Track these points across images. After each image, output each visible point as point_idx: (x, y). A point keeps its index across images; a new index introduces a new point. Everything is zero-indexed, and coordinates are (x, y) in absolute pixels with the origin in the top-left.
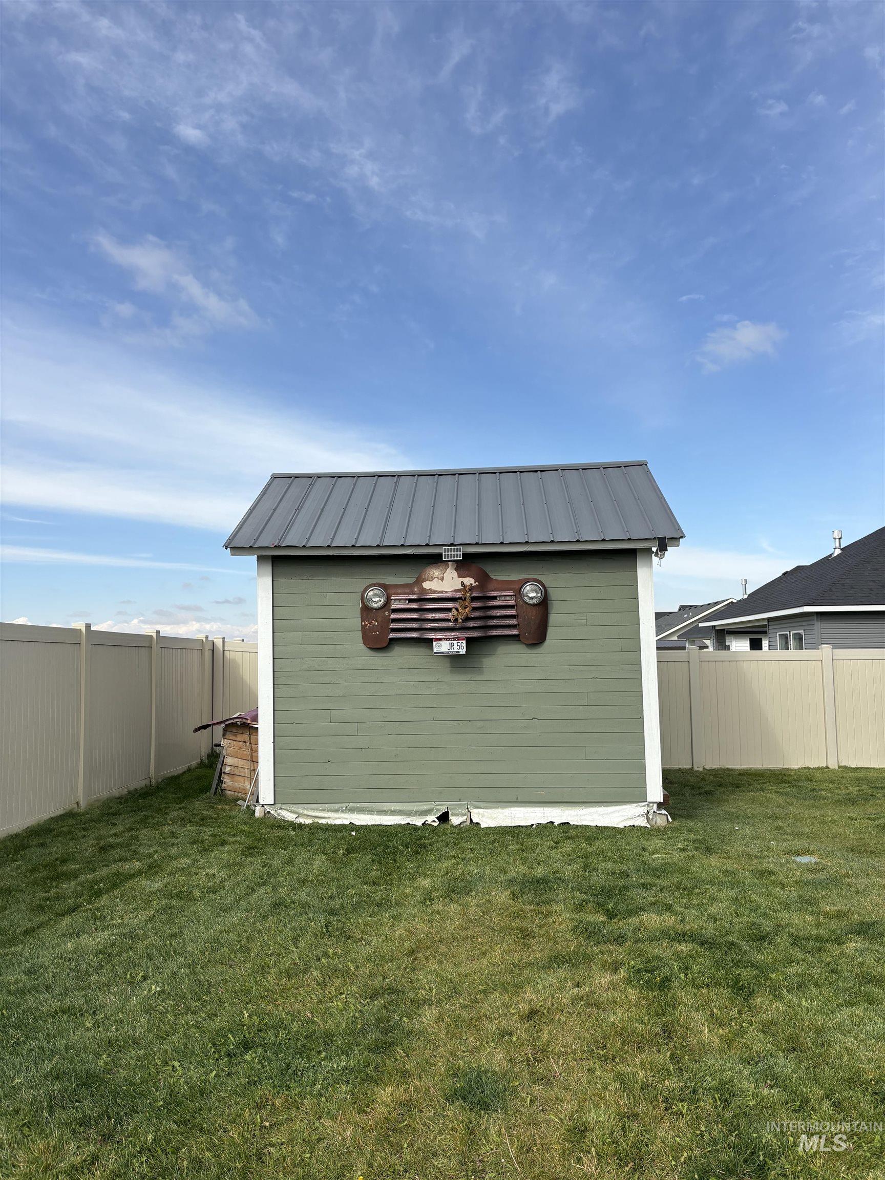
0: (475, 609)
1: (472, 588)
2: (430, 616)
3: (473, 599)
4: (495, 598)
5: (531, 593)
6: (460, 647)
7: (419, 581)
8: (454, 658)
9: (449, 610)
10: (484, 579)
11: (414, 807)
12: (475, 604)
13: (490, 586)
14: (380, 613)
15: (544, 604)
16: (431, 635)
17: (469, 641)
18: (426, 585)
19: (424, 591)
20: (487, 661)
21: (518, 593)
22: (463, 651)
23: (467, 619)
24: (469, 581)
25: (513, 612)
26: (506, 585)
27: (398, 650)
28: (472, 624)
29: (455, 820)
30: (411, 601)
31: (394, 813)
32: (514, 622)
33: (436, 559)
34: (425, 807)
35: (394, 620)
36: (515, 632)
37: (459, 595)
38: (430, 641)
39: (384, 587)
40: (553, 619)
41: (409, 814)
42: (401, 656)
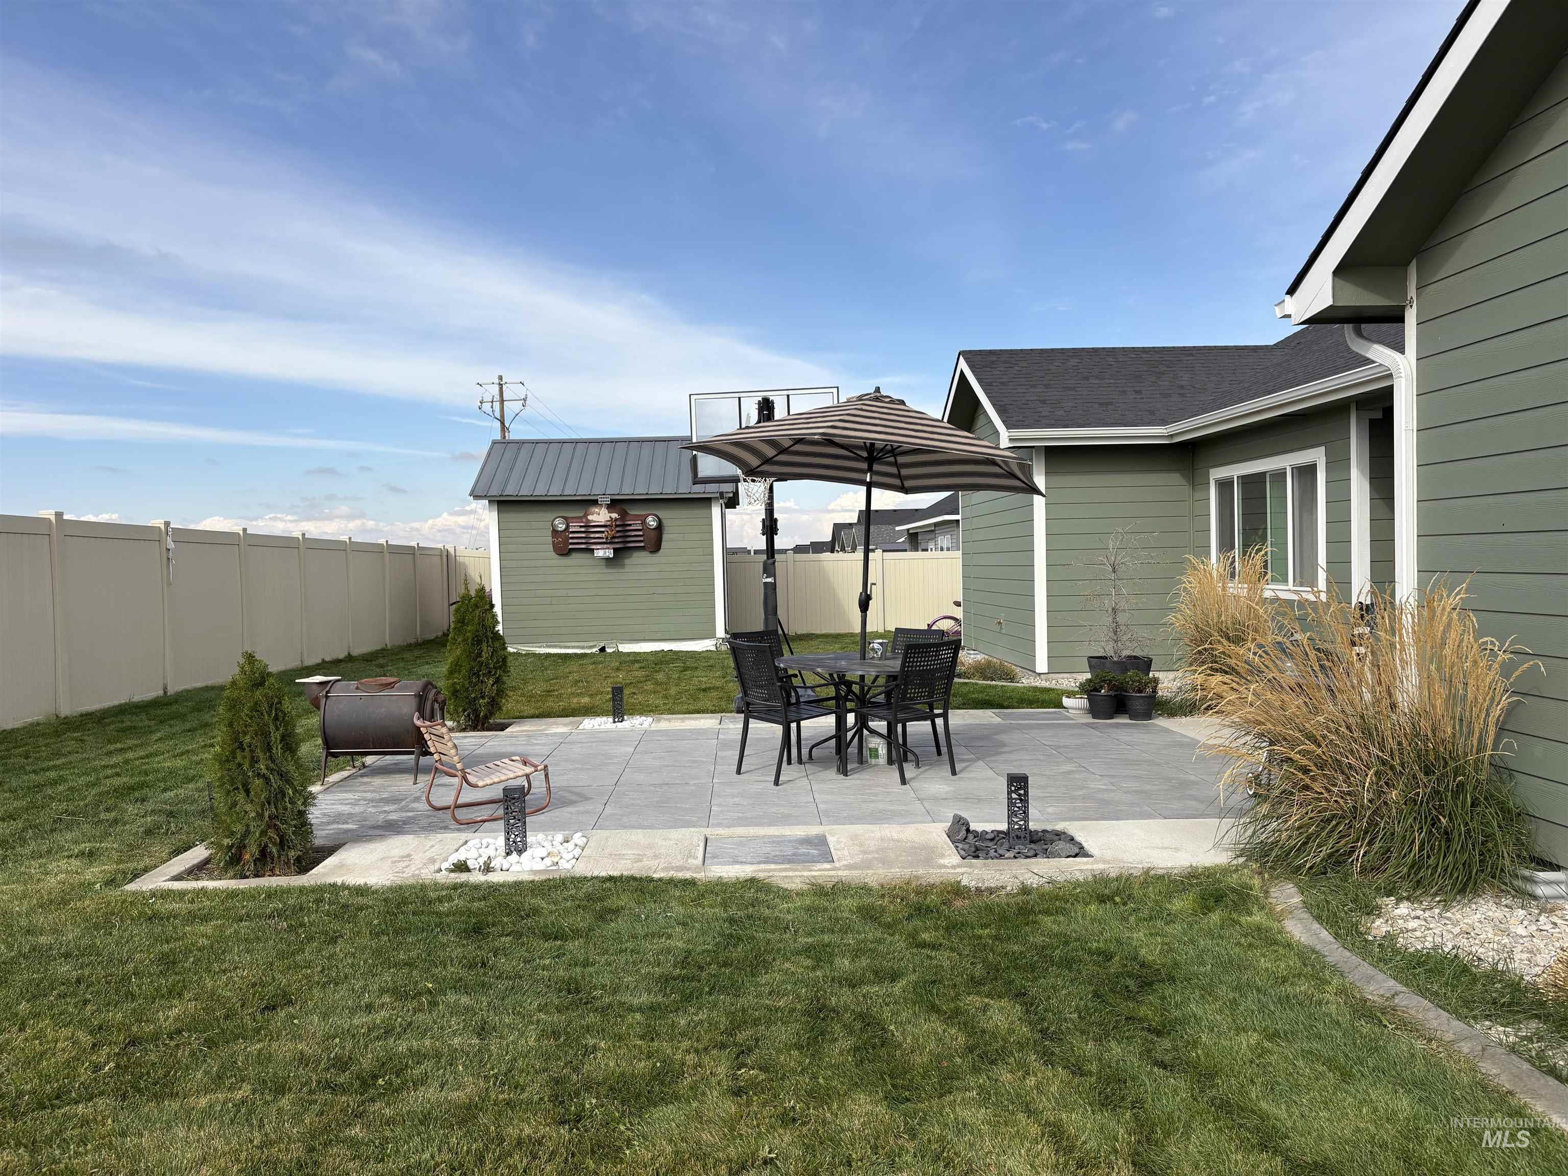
0: (618, 532)
1: (616, 520)
2: (592, 535)
3: (617, 526)
4: (630, 525)
5: (652, 522)
6: (610, 553)
7: (586, 515)
8: (607, 559)
9: (603, 532)
10: (624, 514)
11: (586, 644)
12: (618, 529)
13: (628, 518)
14: (563, 534)
15: (660, 528)
16: (594, 547)
17: (615, 550)
18: (590, 517)
19: (589, 521)
20: (627, 561)
21: (644, 522)
22: (611, 556)
23: (613, 537)
24: (615, 515)
25: (641, 533)
26: (637, 517)
27: (574, 555)
28: (616, 540)
29: (609, 650)
30: (581, 527)
31: (573, 647)
32: (642, 539)
33: (595, 503)
34: (591, 644)
35: (572, 538)
36: (642, 544)
37: (609, 523)
38: (593, 550)
39: (565, 518)
40: (665, 537)
41: (583, 648)
42: (576, 558)
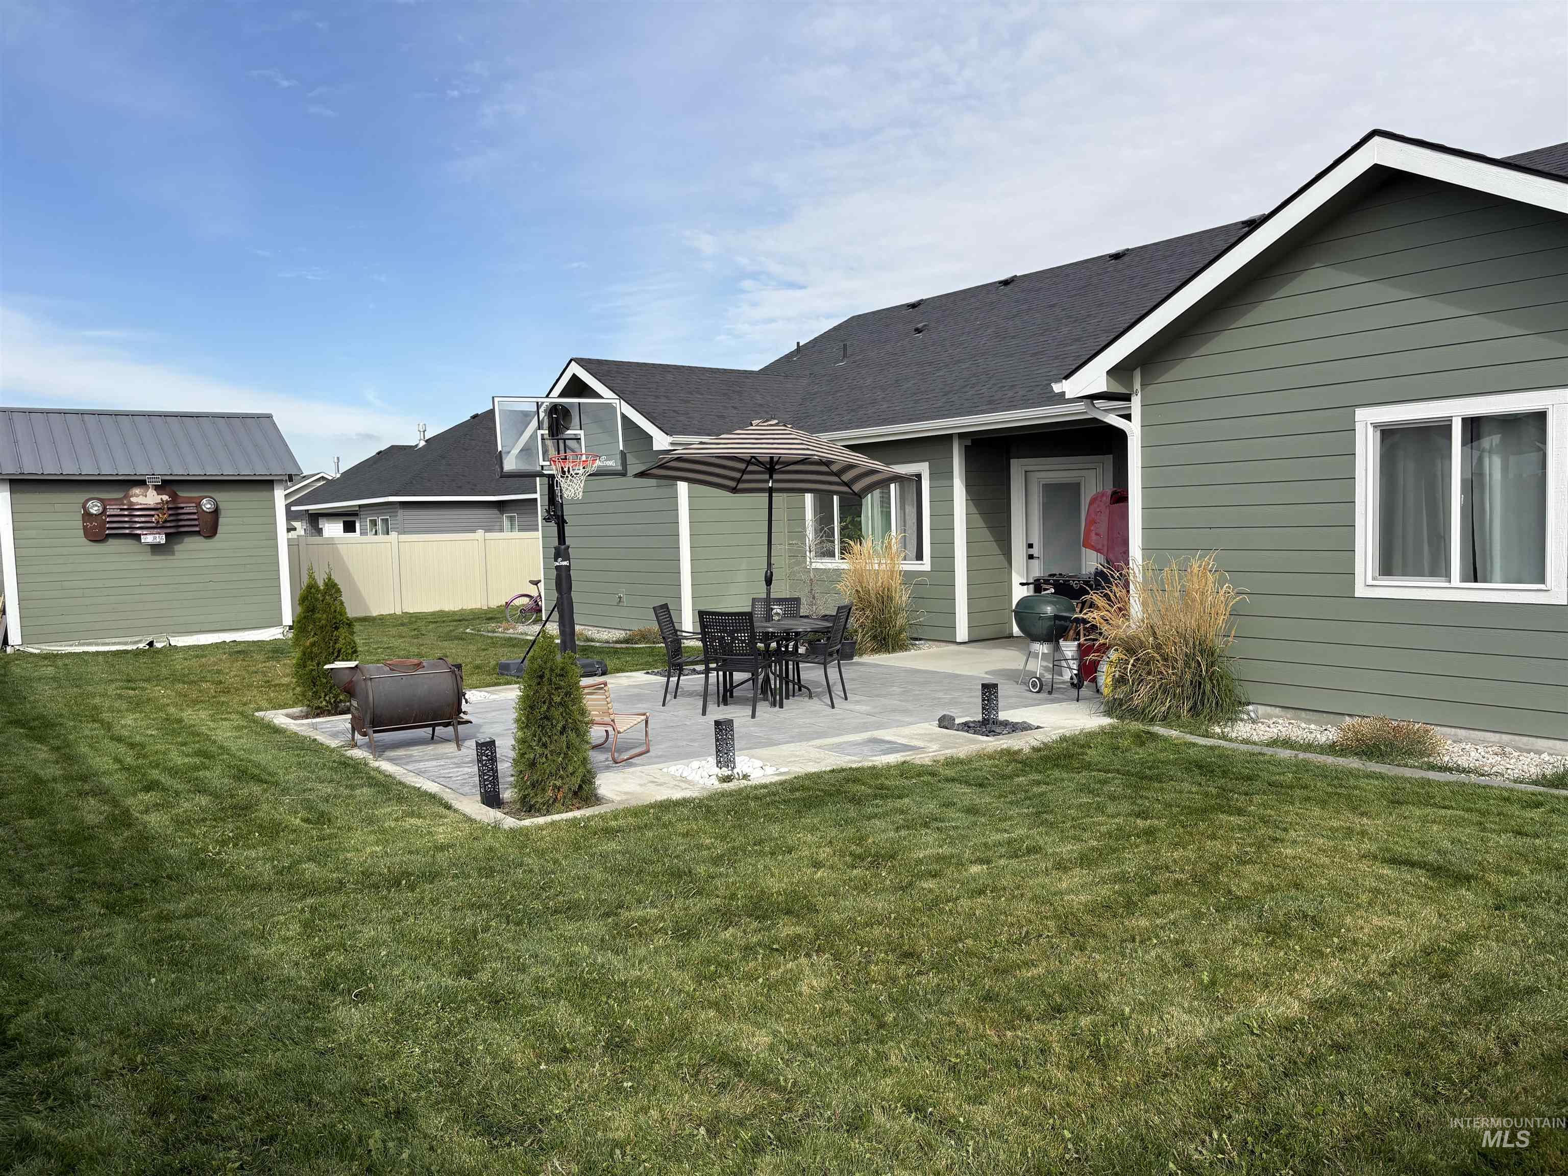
0: (170, 515)
1: (167, 502)
2: (137, 519)
3: (169, 509)
4: (183, 508)
5: (207, 506)
6: (161, 539)
7: (127, 497)
8: (156, 546)
9: (153, 516)
10: (174, 497)
11: (129, 640)
12: (170, 512)
13: (179, 500)
14: (99, 517)
15: (216, 512)
16: (138, 532)
17: (167, 535)
18: (133, 499)
19: (132, 503)
20: (177, 548)
21: (199, 505)
22: (163, 541)
23: (166, 521)
24: (165, 498)
25: (195, 517)
26: (190, 500)
27: (111, 541)
28: (168, 525)
29: (158, 645)
30: (122, 509)
31: (114, 644)
32: (196, 523)
33: (142, 483)
34: (137, 639)
35: (109, 522)
36: (197, 529)
37: (159, 506)
38: (139, 535)
39: (101, 500)
40: (221, 520)
41: (126, 644)
42: (113, 545)
